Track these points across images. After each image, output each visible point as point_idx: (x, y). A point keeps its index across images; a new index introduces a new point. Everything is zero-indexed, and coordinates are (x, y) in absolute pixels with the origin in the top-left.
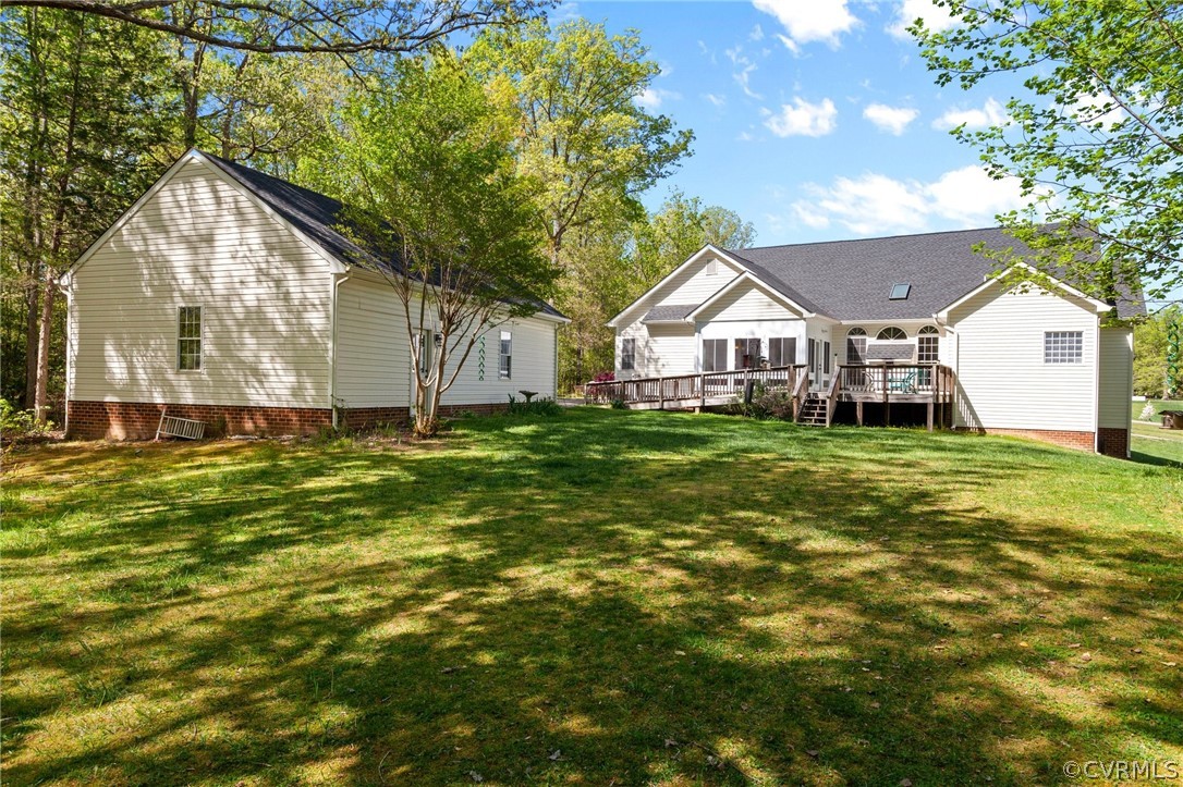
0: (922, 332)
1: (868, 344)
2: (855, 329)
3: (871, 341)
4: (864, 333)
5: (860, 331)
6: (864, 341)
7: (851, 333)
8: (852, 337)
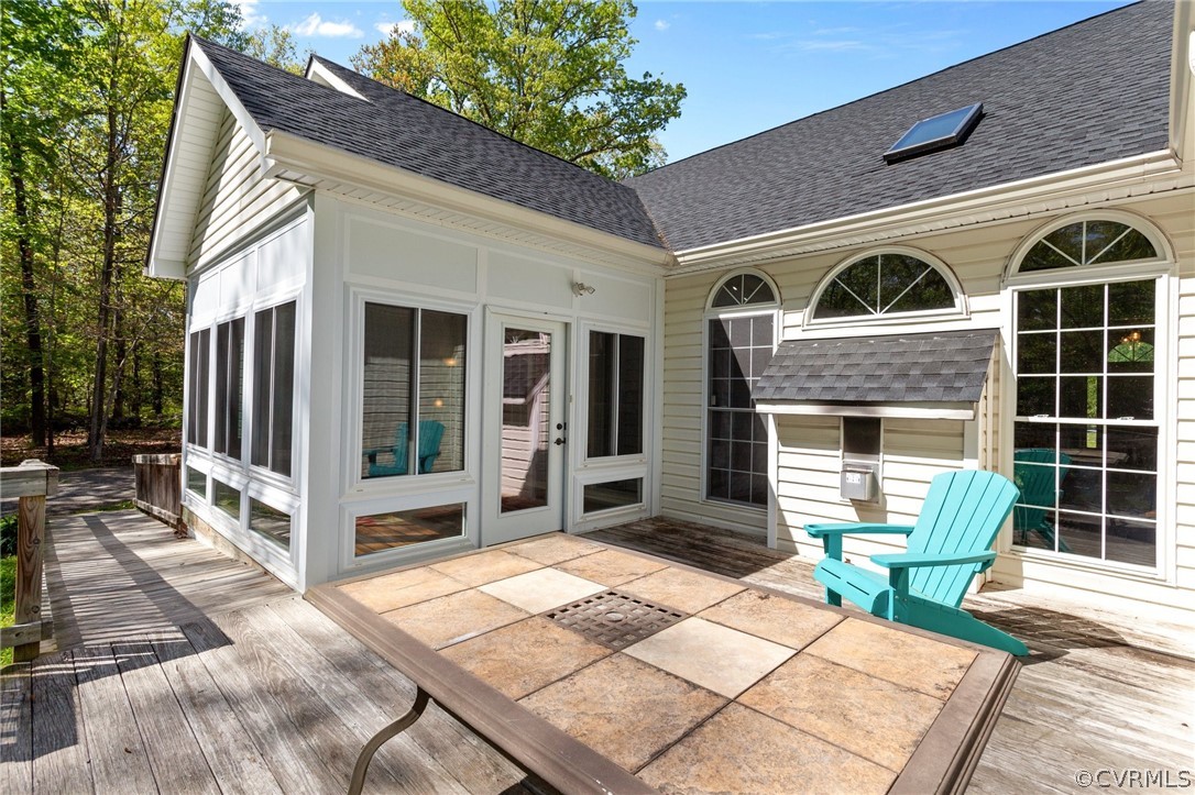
0: (1039, 259)
1: (778, 337)
2: (735, 281)
3: (793, 325)
4: (765, 295)
5: (750, 286)
6: (765, 326)
7: (723, 300)
8: (725, 315)
